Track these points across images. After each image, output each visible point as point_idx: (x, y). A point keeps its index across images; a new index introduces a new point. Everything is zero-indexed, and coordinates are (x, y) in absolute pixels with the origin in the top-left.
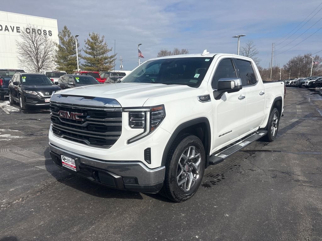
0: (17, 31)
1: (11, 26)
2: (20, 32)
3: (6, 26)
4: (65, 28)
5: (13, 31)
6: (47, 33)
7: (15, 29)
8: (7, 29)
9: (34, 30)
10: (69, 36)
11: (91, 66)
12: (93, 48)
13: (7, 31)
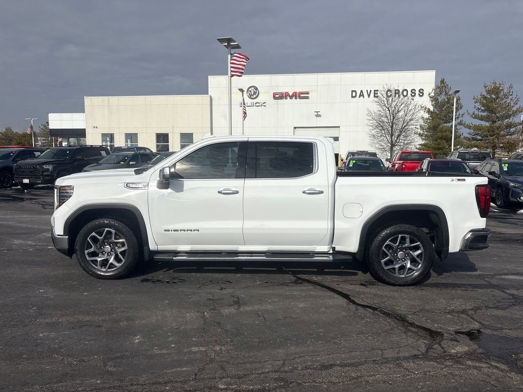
0: (374, 96)
1: (367, 91)
2: (377, 97)
3: (362, 91)
4: (442, 82)
5: (369, 96)
6: (417, 93)
7: (372, 95)
8: (362, 95)
9: (397, 92)
10: (446, 94)
11: (480, 140)
12: (489, 109)
13: (362, 97)
